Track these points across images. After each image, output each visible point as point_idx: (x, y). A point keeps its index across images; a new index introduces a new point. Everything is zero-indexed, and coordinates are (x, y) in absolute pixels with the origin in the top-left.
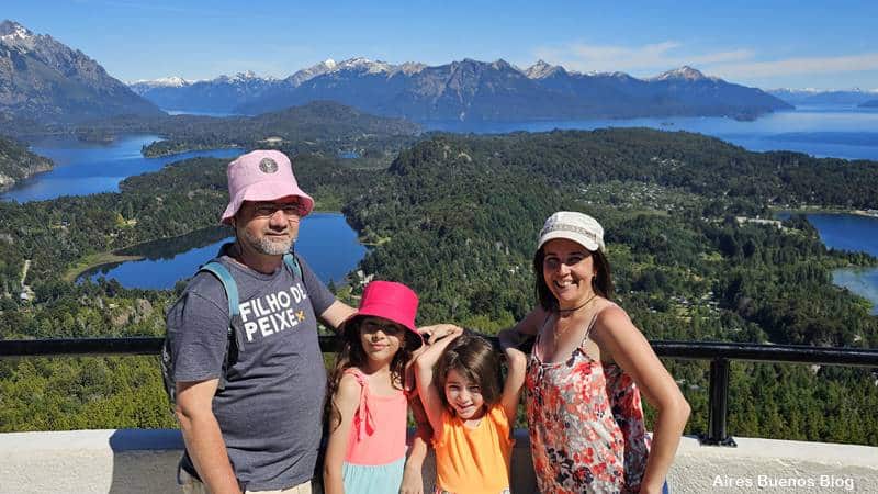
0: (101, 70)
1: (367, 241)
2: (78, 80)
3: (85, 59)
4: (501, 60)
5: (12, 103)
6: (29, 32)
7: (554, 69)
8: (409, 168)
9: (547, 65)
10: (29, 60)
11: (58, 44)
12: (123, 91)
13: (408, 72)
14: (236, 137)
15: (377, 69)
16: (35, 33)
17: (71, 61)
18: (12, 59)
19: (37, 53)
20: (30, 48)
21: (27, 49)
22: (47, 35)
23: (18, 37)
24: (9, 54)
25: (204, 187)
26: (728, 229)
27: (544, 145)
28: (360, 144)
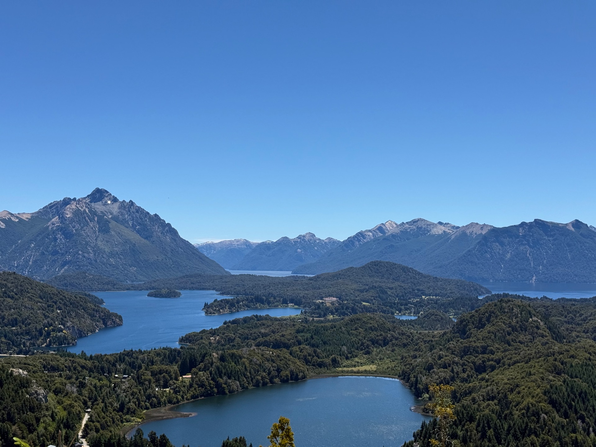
3: (161, 223)
4: (577, 221)
6: (115, 200)
10: (113, 224)
11: (139, 210)
14: (293, 297)
16: (121, 200)
17: (146, 225)
18: (98, 222)
19: (120, 217)
20: (115, 214)
21: (111, 214)
22: (131, 201)
23: (106, 204)
24: (96, 219)
25: (259, 345)
28: (418, 306)
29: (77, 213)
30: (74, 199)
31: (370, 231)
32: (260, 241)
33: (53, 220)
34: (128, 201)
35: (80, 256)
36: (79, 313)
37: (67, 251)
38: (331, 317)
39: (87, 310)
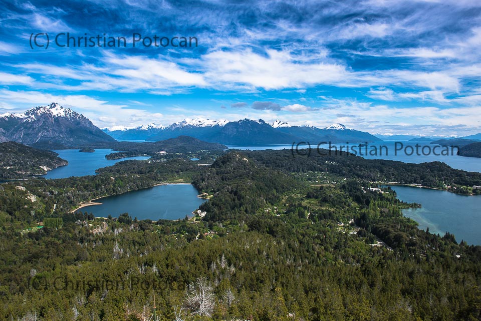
0: (90, 123)
1: (203, 196)
2: (81, 127)
3: (85, 118)
5: (52, 137)
8: (221, 164)
10: (60, 119)
12: (99, 132)
13: (220, 124)
14: (146, 151)
19: (65, 116)
20: (62, 114)
21: (60, 115)
23: (57, 110)
25: (132, 173)
26: (358, 193)
27: (279, 155)
28: (199, 154)
29: (43, 114)
30: (42, 107)
33: (32, 117)
35: (46, 133)
36: (47, 160)
37: (39, 131)
38: (163, 160)
39: (51, 158)
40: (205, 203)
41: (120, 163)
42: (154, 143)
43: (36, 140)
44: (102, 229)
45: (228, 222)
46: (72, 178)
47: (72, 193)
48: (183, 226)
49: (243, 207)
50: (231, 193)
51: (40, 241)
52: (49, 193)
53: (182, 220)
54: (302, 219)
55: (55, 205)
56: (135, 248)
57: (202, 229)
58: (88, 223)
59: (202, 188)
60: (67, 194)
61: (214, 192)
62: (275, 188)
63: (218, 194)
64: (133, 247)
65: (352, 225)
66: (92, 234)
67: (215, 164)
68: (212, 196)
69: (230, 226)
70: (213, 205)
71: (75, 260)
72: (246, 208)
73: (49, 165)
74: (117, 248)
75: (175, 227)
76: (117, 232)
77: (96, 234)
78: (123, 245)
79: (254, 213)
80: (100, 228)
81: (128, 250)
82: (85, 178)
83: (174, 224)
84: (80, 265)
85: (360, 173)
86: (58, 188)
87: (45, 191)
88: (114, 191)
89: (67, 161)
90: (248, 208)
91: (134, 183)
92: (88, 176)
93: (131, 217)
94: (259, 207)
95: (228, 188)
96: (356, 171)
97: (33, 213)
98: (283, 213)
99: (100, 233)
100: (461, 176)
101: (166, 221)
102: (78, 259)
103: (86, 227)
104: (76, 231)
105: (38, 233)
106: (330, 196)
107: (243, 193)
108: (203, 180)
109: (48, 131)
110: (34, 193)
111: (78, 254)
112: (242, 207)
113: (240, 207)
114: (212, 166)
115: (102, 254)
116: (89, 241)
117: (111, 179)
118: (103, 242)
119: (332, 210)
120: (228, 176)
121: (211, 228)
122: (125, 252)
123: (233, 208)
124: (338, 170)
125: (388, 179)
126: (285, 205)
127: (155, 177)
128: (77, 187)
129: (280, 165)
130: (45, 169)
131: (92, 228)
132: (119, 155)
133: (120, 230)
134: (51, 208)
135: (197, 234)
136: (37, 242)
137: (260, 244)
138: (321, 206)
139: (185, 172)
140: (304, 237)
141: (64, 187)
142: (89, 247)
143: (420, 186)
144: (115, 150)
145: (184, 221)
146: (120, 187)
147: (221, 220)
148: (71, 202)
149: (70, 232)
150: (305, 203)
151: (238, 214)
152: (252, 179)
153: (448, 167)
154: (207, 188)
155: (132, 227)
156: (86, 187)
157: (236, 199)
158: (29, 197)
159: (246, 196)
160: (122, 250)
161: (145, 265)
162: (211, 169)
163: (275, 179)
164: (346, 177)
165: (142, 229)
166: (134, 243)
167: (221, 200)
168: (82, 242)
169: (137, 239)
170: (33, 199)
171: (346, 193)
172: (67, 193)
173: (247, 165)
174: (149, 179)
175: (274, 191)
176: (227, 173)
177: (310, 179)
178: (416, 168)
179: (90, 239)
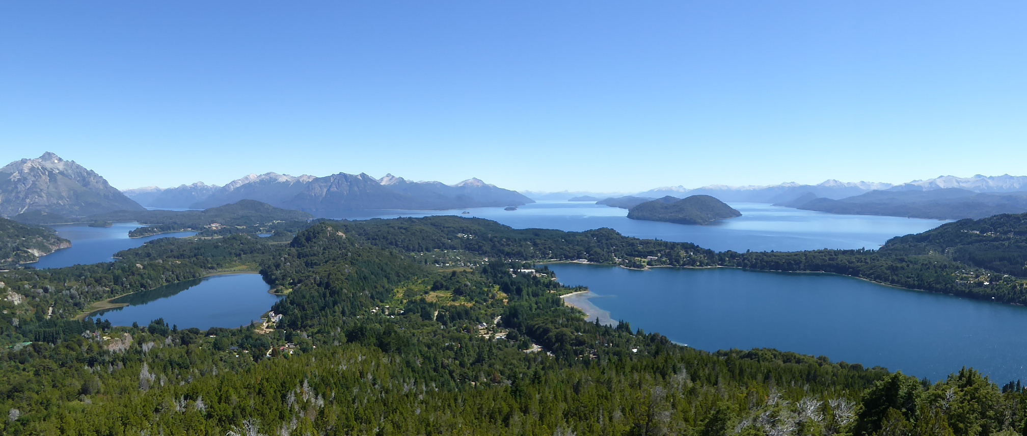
0: (105, 182)
1: (277, 292)
2: (90, 189)
3: (96, 176)
4: (363, 173)
5: (47, 204)
6: (60, 160)
7: (396, 179)
8: (304, 242)
9: (393, 177)
10: (59, 177)
11: (78, 167)
12: (118, 196)
13: (303, 181)
14: (190, 224)
15: (283, 179)
16: (65, 160)
17: (85, 177)
18: (49, 176)
19: (65, 172)
20: (61, 169)
21: (58, 170)
22: (73, 161)
23: (54, 163)
24: (47, 173)
25: (169, 257)
26: (506, 279)
27: (392, 227)
28: (272, 227)
29: (32, 169)
30: (30, 159)
31: (240, 180)
32: (166, 188)
33: (14, 174)
34: (70, 161)
35: (36, 199)
36: (39, 239)
37: (26, 197)
38: (216, 237)
39: (44, 237)
40: (281, 302)
41: (151, 242)
42: (202, 212)
43: (22, 210)
44: (123, 343)
45: (316, 330)
46: (77, 267)
47: (77, 290)
48: (247, 337)
49: (338, 307)
50: (319, 285)
51: (27, 365)
52: (41, 291)
53: (245, 326)
54: (427, 322)
55: (51, 309)
56: (173, 373)
57: (276, 341)
58: (102, 336)
59: (276, 279)
60: (70, 292)
61: (293, 284)
62: (385, 277)
63: (300, 288)
64: (170, 371)
65: (498, 325)
66: (107, 352)
67: (295, 242)
68: (291, 290)
69: (319, 336)
70: (292, 304)
71: (80, 394)
72: (343, 309)
73: (41, 247)
74: (145, 372)
75: (234, 339)
76: (147, 349)
77: (114, 352)
78: (155, 369)
79: (355, 316)
80: (120, 343)
81: (162, 376)
82: (97, 266)
83: (233, 334)
84: (87, 400)
85: (507, 249)
86: (55, 282)
87: (34, 287)
88: (142, 286)
89: (69, 242)
90: (346, 309)
91: (173, 273)
92: (102, 264)
93: (167, 325)
94: (362, 306)
95: (315, 278)
96: (502, 248)
97: (16, 322)
98: (399, 314)
99: (120, 350)
100: (632, 245)
101: (221, 330)
102: (85, 391)
103: (98, 343)
104: (85, 348)
105: (22, 352)
106: (466, 285)
107: (336, 285)
108: (277, 266)
109: (40, 196)
110: (18, 290)
111: (85, 384)
112: (336, 307)
113: (334, 306)
114: (292, 245)
115: (123, 383)
116: (103, 363)
117: (137, 267)
118: (124, 365)
119: (470, 305)
120: (315, 259)
121: (289, 339)
122: (158, 379)
123: (323, 309)
124: (476, 247)
125: (544, 256)
126: (401, 302)
127: (204, 263)
128: (85, 280)
129: (394, 241)
130: (36, 253)
131: (107, 343)
132: (149, 231)
133: (151, 344)
134: (44, 314)
135: (267, 350)
136: (21, 366)
137: (363, 362)
138: (453, 300)
139: (250, 255)
140: (429, 348)
141: (65, 281)
142: (103, 373)
143: (585, 262)
144: (141, 223)
145: (248, 329)
146: (151, 280)
147: (304, 327)
148: (76, 305)
149: (73, 349)
150: (431, 297)
151: (330, 317)
152: (352, 263)
153: (618, 234)
154: (283, 279)
155: (169, 340)
156: (98, 281)
157: (328, 295)
158: (10, 298)
159: (342, 290)
160: (154, 376)
161: (186, 398)
162: (290, 250)
163: (386, 264)
164: (489, 256)
165: (185, 341)
166: (171, 364)
167: (304, 297)
168: (91, 364)
169: (176, 358)
170: (17, 299)
171: (488, 279)
172: (69, 290)
173: (344, 243)
174: (195, 267)
175: (385, 280)
176: (315, 255)
177: (436, 262)
178: (579, 238)
179: (104, 360)
